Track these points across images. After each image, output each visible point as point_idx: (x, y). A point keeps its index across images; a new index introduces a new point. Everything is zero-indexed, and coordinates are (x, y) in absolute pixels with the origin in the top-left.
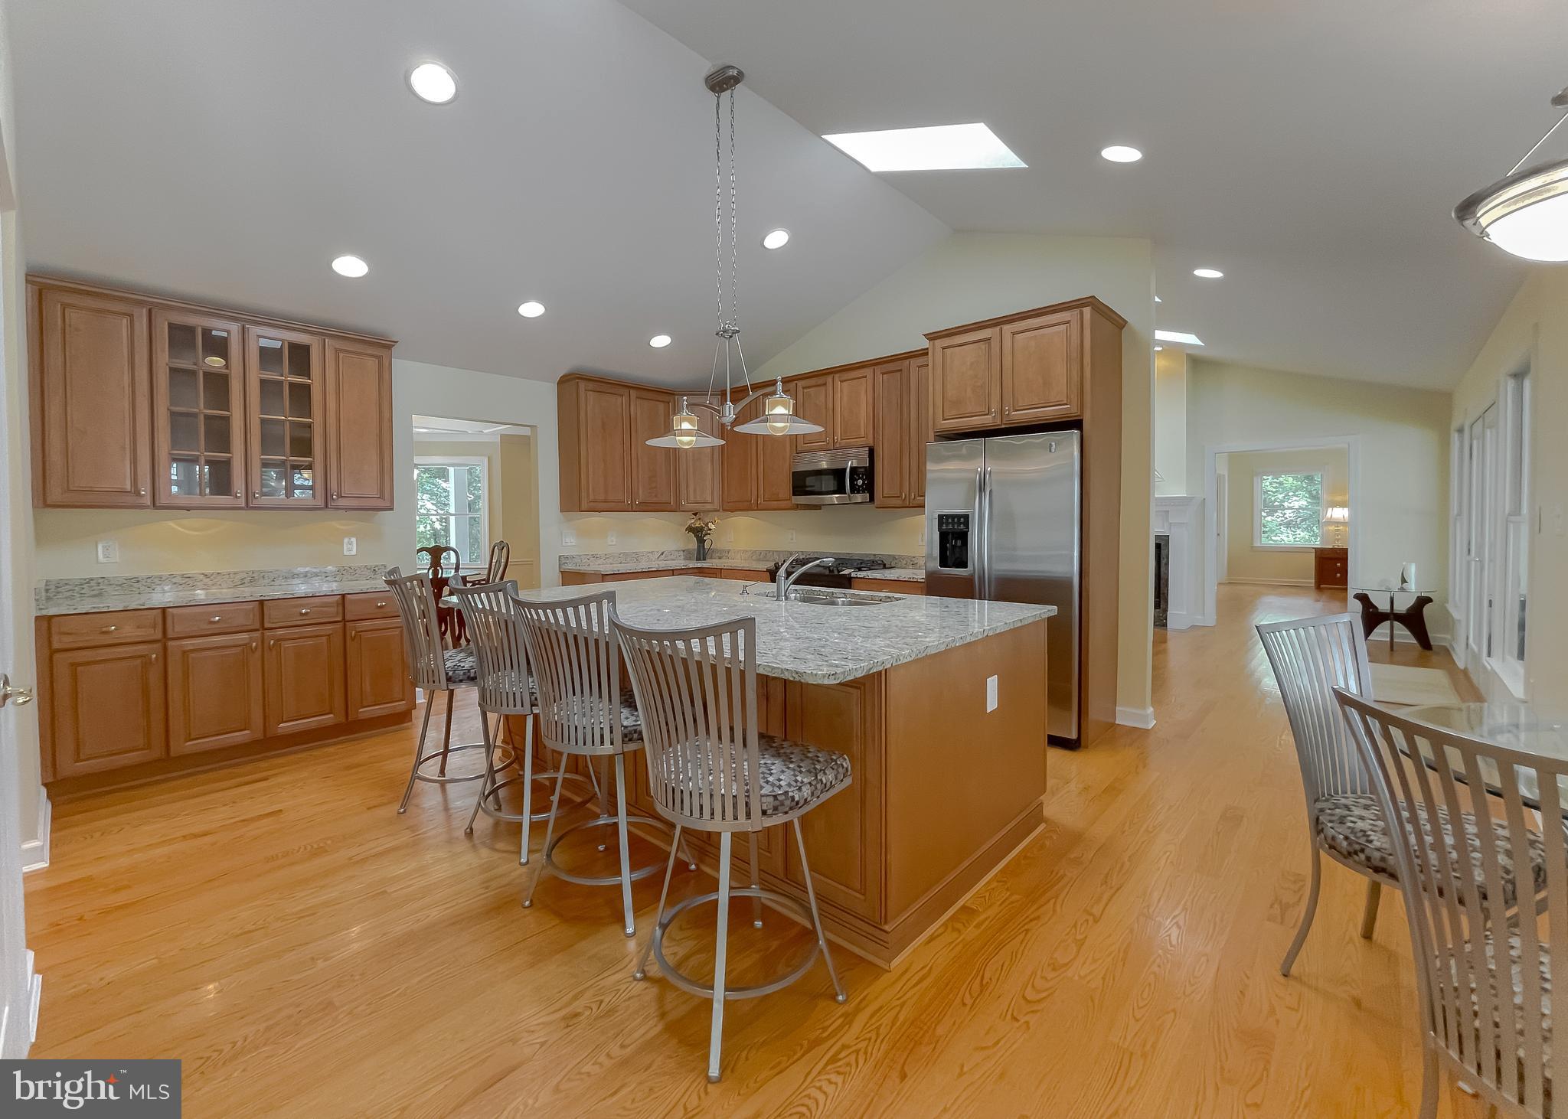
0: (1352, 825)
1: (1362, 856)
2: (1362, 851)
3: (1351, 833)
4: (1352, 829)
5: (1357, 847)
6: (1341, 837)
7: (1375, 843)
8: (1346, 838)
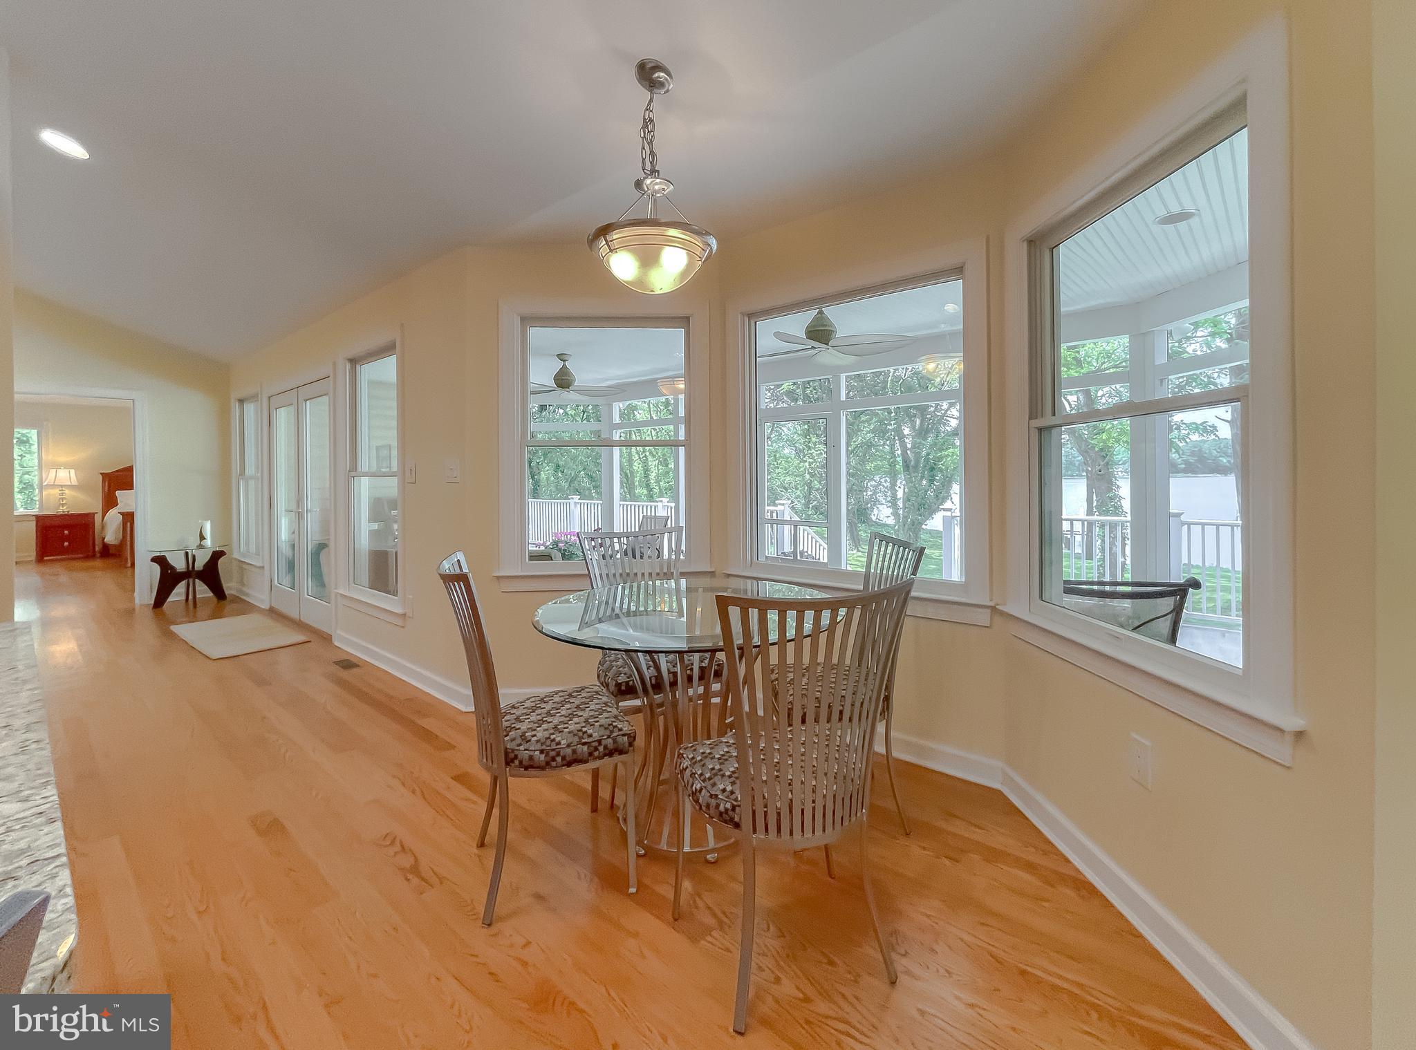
0: (535, 738)
1: (559, 759)
2: (558, 754)
3: (542, 744)
4: (538, 741)
5: (553, 754)
6: (537, 753)
7: (563, 742)
8: (542, 752)
